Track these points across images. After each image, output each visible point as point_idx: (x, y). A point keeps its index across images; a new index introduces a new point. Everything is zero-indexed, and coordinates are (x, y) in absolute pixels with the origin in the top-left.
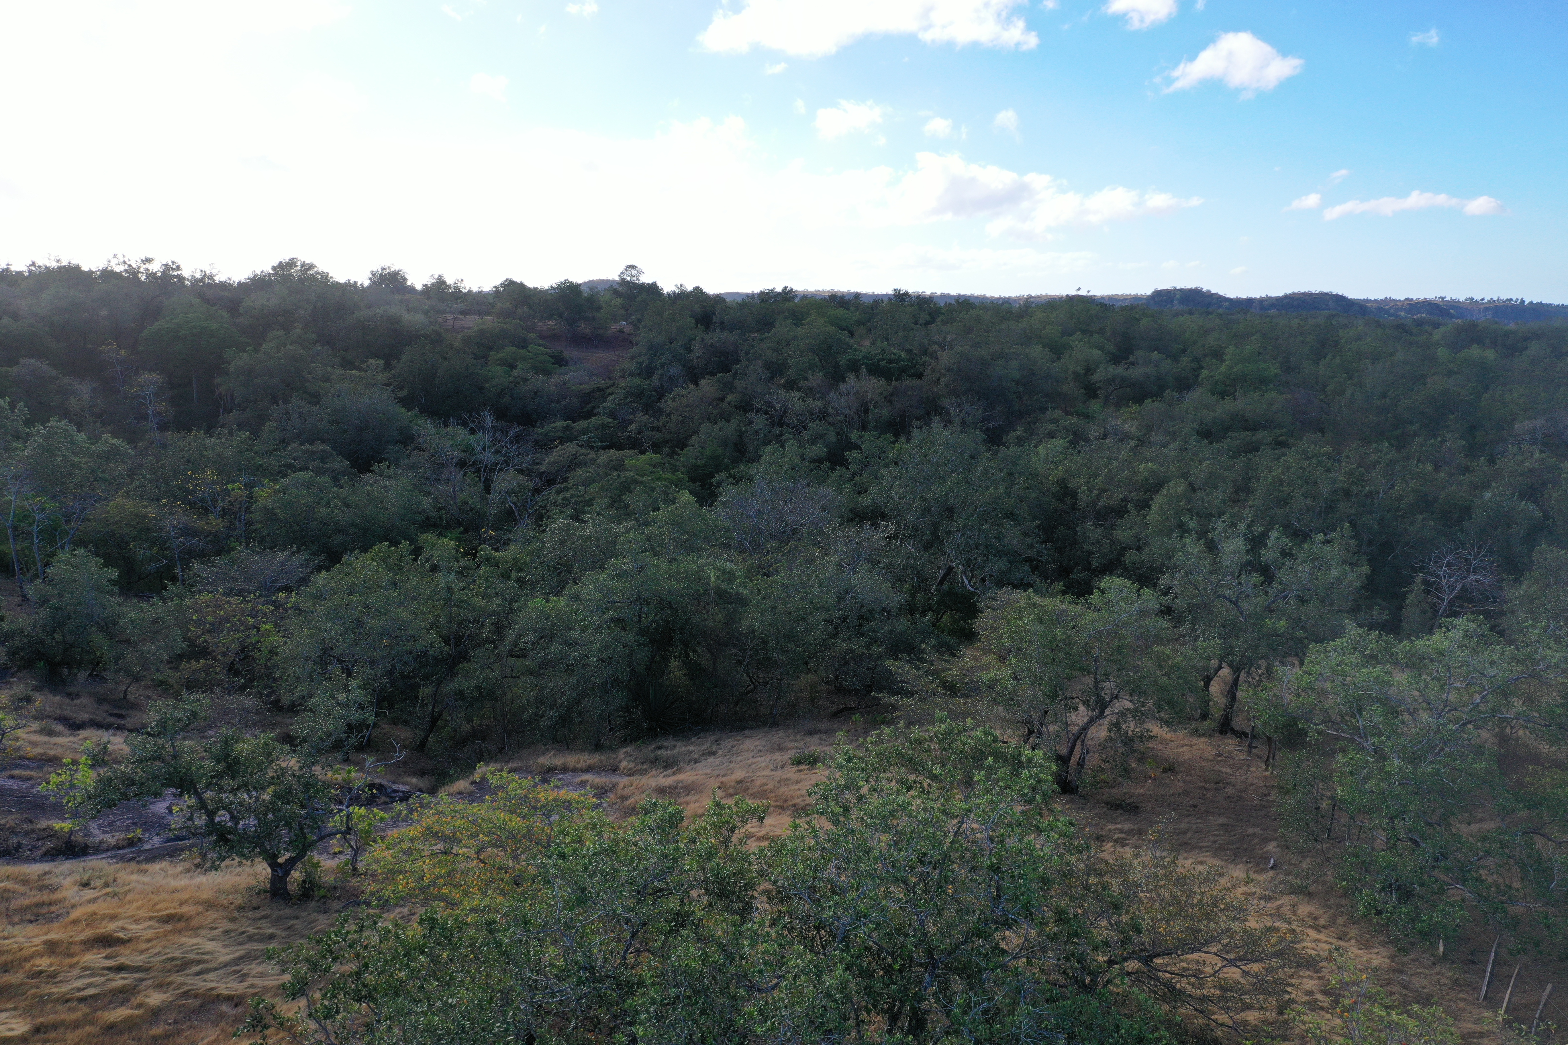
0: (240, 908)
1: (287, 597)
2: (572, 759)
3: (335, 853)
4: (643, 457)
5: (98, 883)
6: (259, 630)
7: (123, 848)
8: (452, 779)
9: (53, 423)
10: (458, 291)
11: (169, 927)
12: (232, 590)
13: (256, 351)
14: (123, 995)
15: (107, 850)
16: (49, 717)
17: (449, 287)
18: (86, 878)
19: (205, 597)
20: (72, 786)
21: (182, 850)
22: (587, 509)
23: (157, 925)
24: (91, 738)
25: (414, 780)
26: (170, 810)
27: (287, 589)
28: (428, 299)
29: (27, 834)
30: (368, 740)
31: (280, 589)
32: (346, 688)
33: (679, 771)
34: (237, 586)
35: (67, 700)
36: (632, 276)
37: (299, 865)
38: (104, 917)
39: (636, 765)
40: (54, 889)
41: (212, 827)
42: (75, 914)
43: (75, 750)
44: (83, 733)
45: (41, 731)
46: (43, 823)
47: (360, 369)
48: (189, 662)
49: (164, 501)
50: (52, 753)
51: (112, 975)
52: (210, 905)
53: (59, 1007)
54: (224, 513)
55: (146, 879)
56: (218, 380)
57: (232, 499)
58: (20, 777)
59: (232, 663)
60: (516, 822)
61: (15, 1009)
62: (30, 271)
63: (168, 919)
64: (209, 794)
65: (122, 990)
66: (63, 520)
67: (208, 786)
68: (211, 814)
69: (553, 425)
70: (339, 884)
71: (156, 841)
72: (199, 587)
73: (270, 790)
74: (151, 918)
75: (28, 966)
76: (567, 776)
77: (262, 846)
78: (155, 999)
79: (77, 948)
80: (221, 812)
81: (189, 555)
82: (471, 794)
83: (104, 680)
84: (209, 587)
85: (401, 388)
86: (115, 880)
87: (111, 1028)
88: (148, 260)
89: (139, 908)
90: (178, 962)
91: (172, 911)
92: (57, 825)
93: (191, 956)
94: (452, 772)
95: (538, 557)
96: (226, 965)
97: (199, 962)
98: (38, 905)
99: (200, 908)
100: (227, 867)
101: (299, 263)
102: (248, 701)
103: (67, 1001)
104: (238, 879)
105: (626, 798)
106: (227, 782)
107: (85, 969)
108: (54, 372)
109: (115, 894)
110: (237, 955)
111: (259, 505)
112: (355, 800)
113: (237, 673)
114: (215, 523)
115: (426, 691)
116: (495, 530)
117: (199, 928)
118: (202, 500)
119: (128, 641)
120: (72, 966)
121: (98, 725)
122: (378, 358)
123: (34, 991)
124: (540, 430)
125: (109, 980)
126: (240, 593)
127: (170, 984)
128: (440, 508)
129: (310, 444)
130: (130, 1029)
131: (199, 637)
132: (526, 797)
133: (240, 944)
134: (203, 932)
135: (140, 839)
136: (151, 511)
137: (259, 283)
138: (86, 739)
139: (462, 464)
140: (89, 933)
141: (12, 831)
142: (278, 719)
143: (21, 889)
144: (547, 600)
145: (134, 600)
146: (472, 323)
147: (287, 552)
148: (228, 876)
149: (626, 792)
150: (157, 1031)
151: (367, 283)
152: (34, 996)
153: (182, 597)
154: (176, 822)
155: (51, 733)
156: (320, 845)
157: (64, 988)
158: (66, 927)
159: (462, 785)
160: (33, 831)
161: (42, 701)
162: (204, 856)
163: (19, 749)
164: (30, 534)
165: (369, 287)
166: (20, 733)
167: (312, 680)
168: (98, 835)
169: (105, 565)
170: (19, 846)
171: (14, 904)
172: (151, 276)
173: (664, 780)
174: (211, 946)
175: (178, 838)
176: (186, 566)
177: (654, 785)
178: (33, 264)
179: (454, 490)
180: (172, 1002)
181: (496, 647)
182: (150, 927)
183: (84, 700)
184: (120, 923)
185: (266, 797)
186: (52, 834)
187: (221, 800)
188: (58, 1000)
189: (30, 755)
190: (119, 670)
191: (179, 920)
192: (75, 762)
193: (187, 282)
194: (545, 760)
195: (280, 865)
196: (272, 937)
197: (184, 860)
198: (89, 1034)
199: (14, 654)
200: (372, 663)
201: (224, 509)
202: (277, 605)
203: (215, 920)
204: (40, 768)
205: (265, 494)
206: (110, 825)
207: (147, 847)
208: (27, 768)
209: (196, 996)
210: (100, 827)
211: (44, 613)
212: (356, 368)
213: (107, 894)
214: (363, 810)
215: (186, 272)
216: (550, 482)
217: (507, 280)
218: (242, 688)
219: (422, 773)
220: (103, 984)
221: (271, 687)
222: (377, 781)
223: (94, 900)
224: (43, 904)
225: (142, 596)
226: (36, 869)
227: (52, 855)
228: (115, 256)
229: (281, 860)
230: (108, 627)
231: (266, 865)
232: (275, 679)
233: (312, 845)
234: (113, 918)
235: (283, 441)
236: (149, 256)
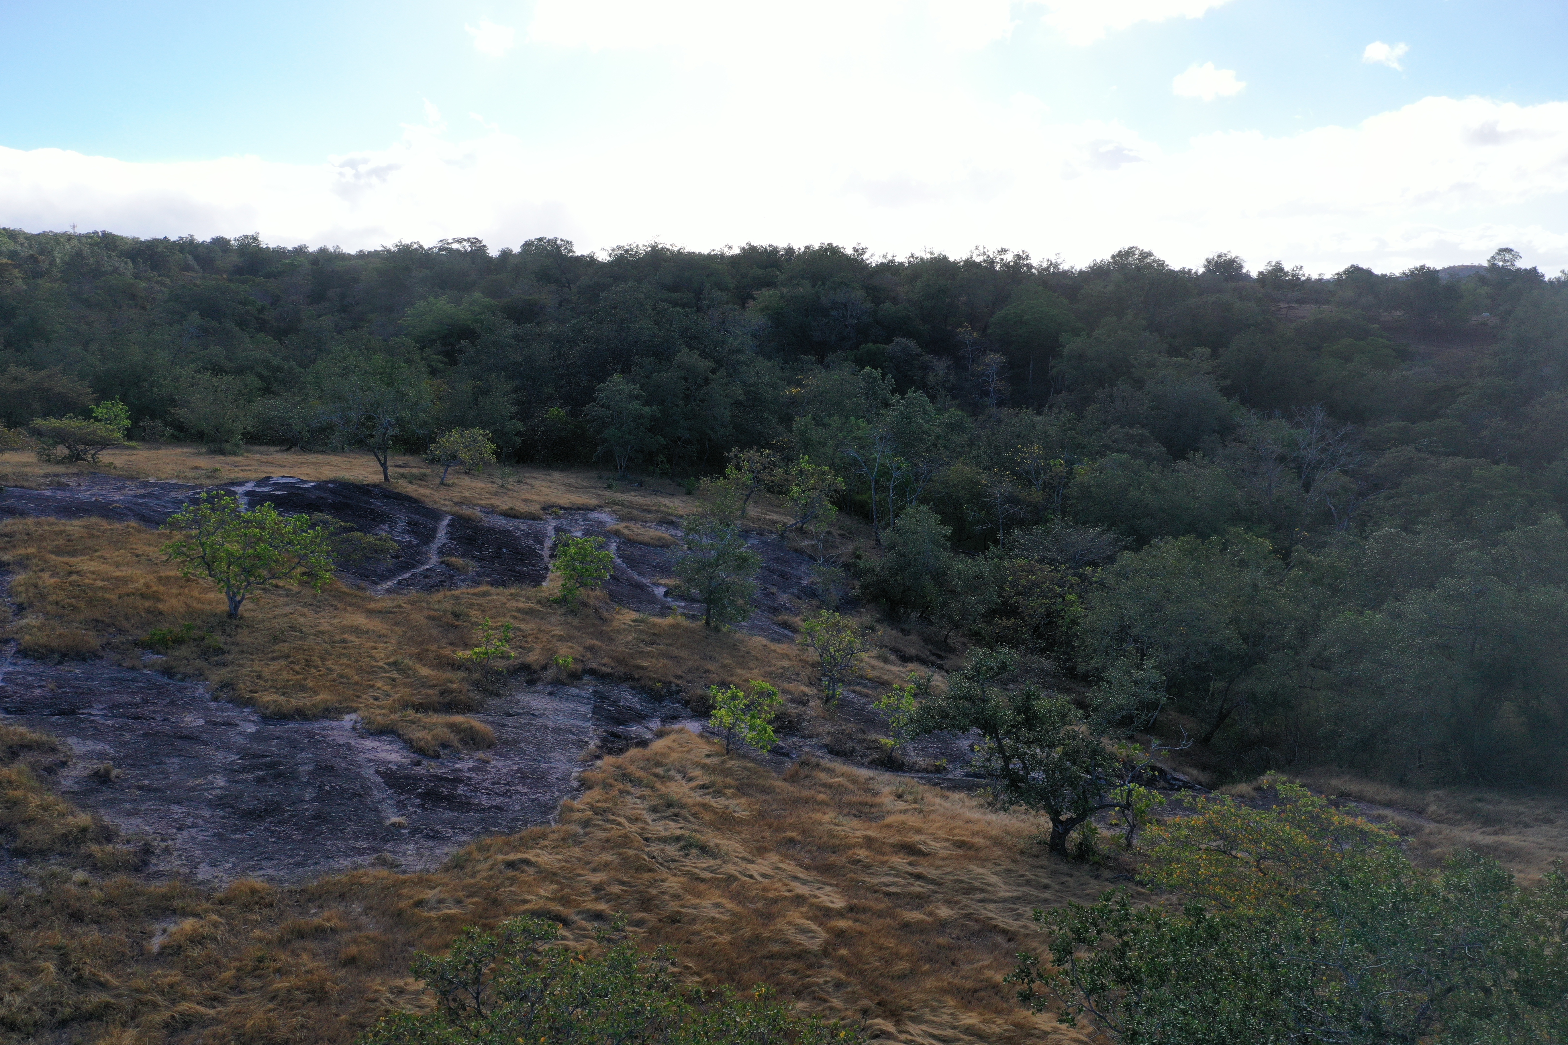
0: (1022, 852)
1: (1094, 572)
2: (1369, 789)
3: (1111, 825)
4: (1497, 468)
5: (910, 797)
6: (1064, 599)
7: (931, 772)
8: (1234, 781)
9: (910, 394)
10: (1296, 277)
11: (961, 852)
12: (1044, 558)
13: (1089, 336)
14: (919, 901)
15: (918, 771)
16: (886, 647)
17: (1286, 274)
18: (900, 790)
19: (1020, 562)
20: (898, 709)
21: (978, 786)
22: (1421, 519)
23: (951, 847)
24: (916, 671)
25: (1195, 772)
26: (972, 747)
27: (1094, 564)
28: (1262, 287)
29: (860, 741)
30: (1154, 723)
31: (1090, 563)
32: (1140, 667)
33: (1503, 832)
34: (1049, 555)
35: (900, 635)
36: (1505, 261)
37: (1078, 826)
38: (911, 828)
39: (1447, 813)
40: (877, 794)
41: (1006, 772)
42: (890, 819)
43: (902, 679)
44: (910, 666)
45: (878, 658)
46: (873, 736)
47: (1185, 356)
48: (1000, 619)
49: (995, 470)
50: (885, 677)
51: (912, 881)
52: (997, 842)
53: (869, 895)
54: (1045, 486)
55: (947, 804)
56: (1052, 362)
57: (1053, 474)
58: (860, 693)
59: (1037, 626)
60: (1302, 839)
61: (837, 886)
62: (910, 262)
63: (961, 845)
64: (1007, 741)
65: (918, 896)
66: (913, 478)
67: (1008, 733)
68: (1007, 760)
69: (1387, 425)
70: (1112, 855)
71: (958, 773)
72: (1016, 551)
73: (1059, 749)
74: (947, 840)
75: (850, 852)
76: (1362, 806)
77: (1047, 799)
78: (944, 912)
79: (888, 849)
80: (1015, 760)
81: (1012, 522)
82: (1253, 799)
83: (931, 623)
84: (1025, 553)
85: (1224, 378)
86: (922, 799)
87: (906, 925)
88: (1003, 251)
89: (939, 828)
90: (965, 886)
91: (965, 838)
92: (883, 740)
93: (976, 883)
94: (1235, 773)
95: (1356, 565)
96: (1005, 900)
97: (983, 891)
98: (862, 803)
99: (988, 843)
100: (1014, 812)
101: (1137, 252)
102: (1047, 664)
103: (876, 891)
104: (1023, 825)
105: (1432, 847)
106: (1024, 732)
107: (892, 868)
108: (919, 350)
109: (921, 811)
110: (1015, 894)
111: (1078, 479)
112: (1137, 778)
113: (1040, 636)
114: (1037, 495)
115: (1217, 685)
116: (1308, 532)
117: (986, 860)
118: (1027, 472)
119: (952, 592)
120: (883, 863)
121: (923, 662)
122: (1205, 346)
123: (852, 875)
124: (1372, 430)
125: (909, 883)
126: (1051, 562)
127: (956, 902)
128: (1253, 503)
129: (1130, 427)
130: (922, 931)
131: (1012, 597)
132: (1318, 816)
133: (1019, 885)
134: (989, 865)
135: (945, 768)
136: (984, 479)
137: (1098, 272)
138: (911, 671)
139: (1282, 459)
140: (896, 839)
141: (850, 737)
142: (1072, 686)
143: (852, 787)
144: (1361, 614)
145: (962, 556)
146: (1308, 312)
147: (1097, 530)
148: (1014, 821)
149: (1432, 839)
150: (942, 940)
151: (1201, 270)
152: (852, 880)
153: (1001, 558)
154: (977, 760)
155: (886, 661)
156: (1099, 813)
157: (875, 880)
158: (881, 828)
159: (1244, 788)
160: (865, 740)
161: (883, 631)
162: (996, 797)
163: (861, 669)
164: (888, 488)
165: (1204, 274)
166: (864, 655)
167: (1107, 654)
168: (913, 757)
169: (942, 522)
170: (853, 751)
171: (846, 798)
172: (1006, 265)
173: (1481, 837)
174: (994, 879)
175: (976, 775)
176: (1007, 533)
177: (1468, 839)
178: (912, 256)
179: (1270, 485)
180: (956, 919)
181: (1297, 654)
182: (945, 848)
183: (913, 638)
184: (922, 837)
185: (1056, 755)
186: (880, 748)
187: (1017, 749)
188: (868, 889)
189: (870, 676)
190: (942, 616)
191: (970, 848)
192: (901, 689)
193: (1034, 271)
194: (1342, 783)
195: (1061, 822)
196: (1046, 887)
197: (979, 796)
198: (889, 926)
199: (866, 588)
200: (1167, 647)
201: (1045, 483)
202: (1084, 578)
203: (1000, 856)
204: (875, 688)
205: (1083, 471)
206: (923, 750)
207: (950, 776)
208: (865, 687)
209: (977, 921)
210: (915, 749)
211: (891, 557)
212: (1182, 356)
213: (915, 809)
214: (1142, 789)
215: (1034, 262)
216: (1376, 487)
217: (1352, 266)
218: (1042, 651)
219: (1204, 768)
220: (905, 886)
221: (1068, 654)
222: (1159, 765)
223: (905, 812)
224: (866, 804)
225: (971, 552)
226: (864, 773)
227: (874, 764)
228: (977, 248)
229: (1063, 818)
230: (940, 576)
231: (1048, 820)
232: (1073, 648)
233: (1093, 810)
234: (918, 831)
235: (1105, 423)
236: (1006, 247)
